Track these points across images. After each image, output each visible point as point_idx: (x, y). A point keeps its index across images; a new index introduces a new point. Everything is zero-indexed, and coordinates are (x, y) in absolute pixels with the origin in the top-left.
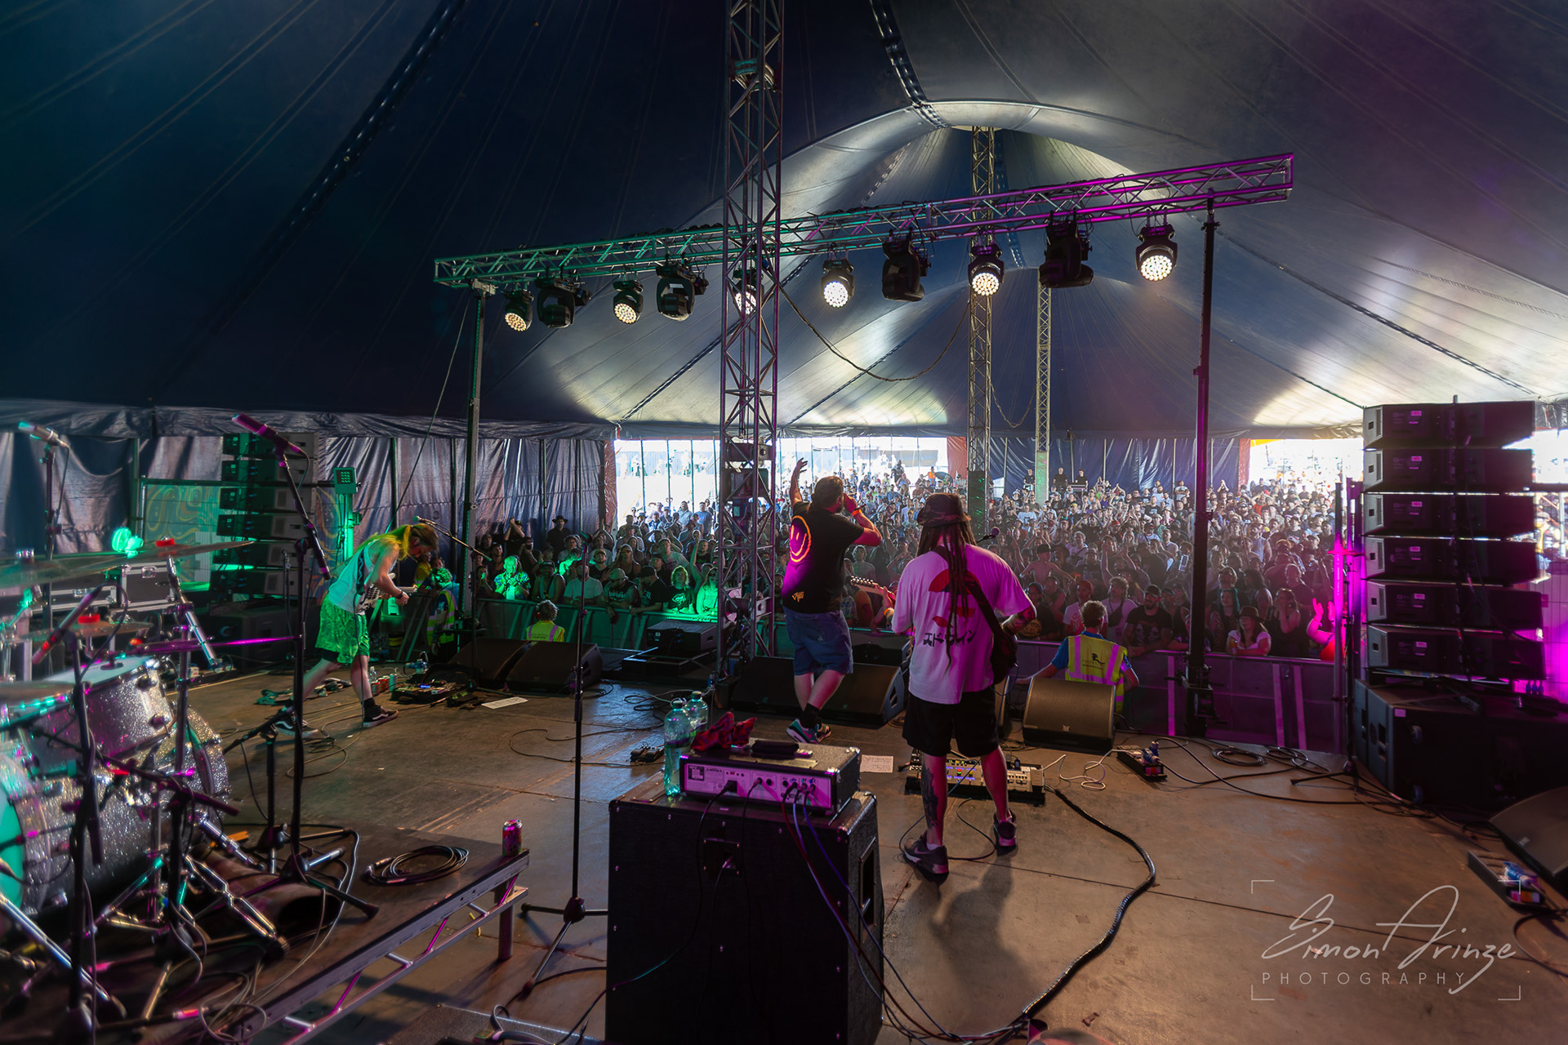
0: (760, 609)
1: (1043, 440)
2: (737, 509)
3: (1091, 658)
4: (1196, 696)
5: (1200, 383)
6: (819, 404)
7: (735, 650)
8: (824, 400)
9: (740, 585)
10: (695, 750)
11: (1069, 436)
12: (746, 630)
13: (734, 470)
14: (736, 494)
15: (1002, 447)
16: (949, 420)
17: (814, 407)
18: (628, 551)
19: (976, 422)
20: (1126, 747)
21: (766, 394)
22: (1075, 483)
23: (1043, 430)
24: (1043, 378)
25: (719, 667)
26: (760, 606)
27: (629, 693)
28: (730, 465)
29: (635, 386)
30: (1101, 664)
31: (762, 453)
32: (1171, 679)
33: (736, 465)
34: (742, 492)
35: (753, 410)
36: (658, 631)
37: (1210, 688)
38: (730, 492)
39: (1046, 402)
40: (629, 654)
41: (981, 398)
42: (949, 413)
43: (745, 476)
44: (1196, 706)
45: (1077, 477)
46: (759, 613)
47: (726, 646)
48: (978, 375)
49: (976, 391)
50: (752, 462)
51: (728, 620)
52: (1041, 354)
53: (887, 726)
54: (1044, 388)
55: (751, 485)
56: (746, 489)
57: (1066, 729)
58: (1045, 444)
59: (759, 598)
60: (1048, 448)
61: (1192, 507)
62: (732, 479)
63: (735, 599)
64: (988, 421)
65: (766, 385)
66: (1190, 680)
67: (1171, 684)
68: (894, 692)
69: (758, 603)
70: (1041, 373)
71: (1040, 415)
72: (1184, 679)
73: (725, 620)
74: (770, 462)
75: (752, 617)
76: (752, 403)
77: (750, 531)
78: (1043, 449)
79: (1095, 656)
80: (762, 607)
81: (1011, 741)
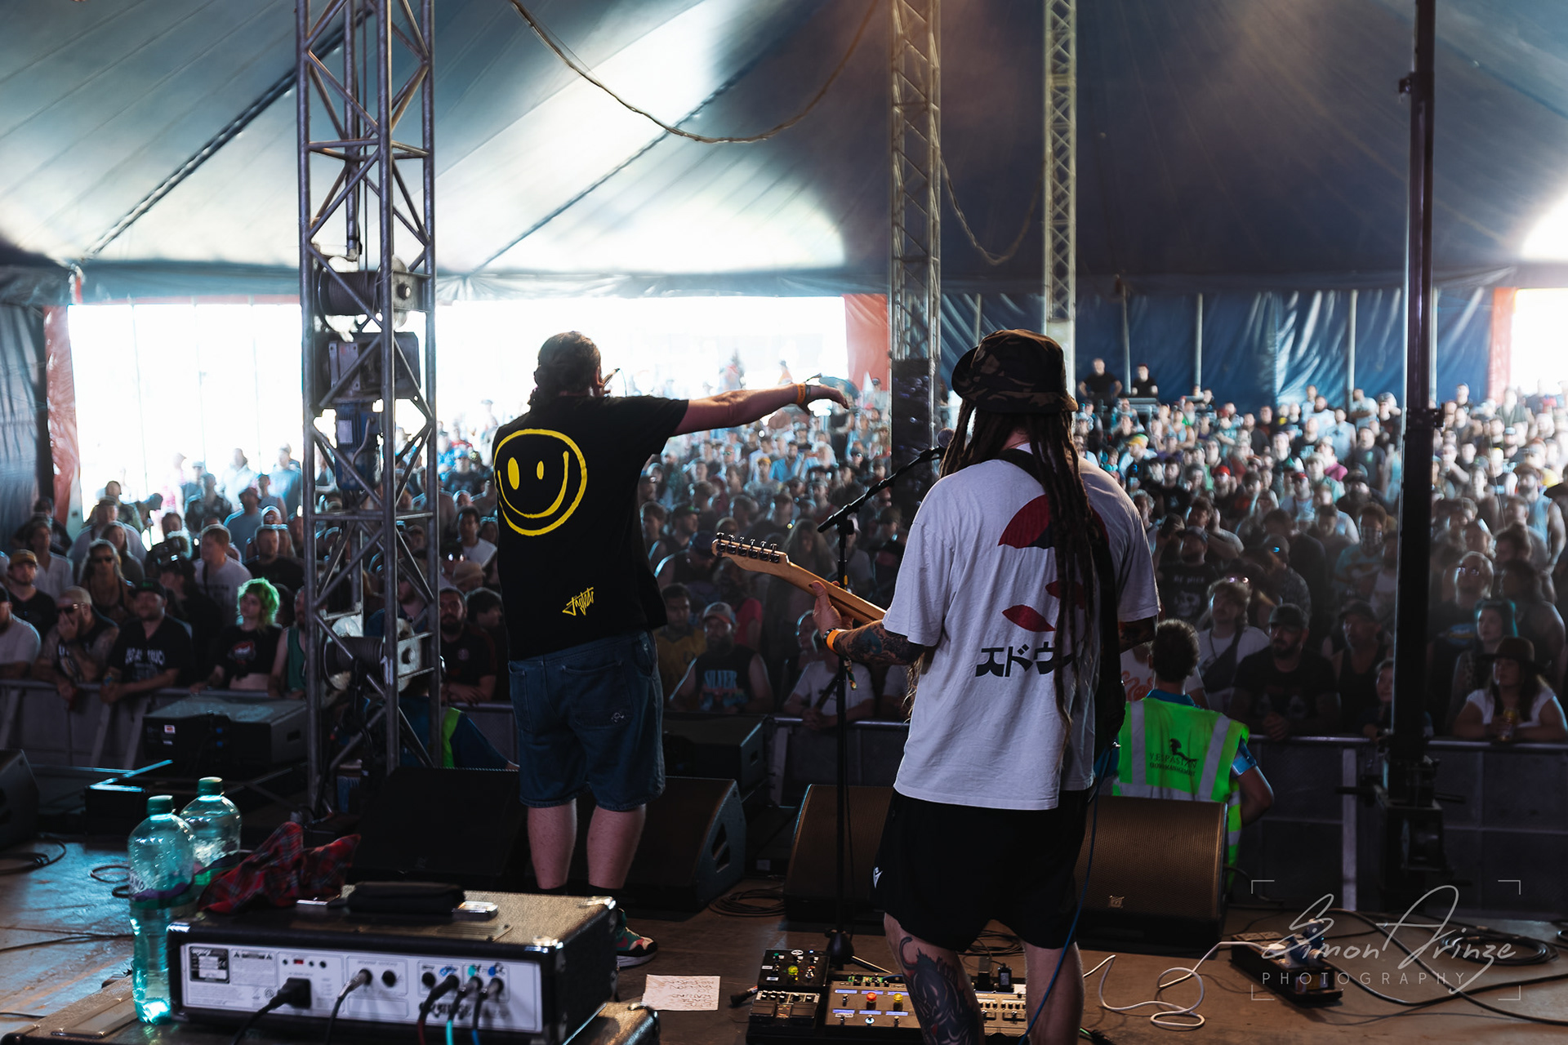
0: (406, 660)
1: (1060, 295)
2: (346, 427)
3: (1167, 750)
4: (1406, 826)
5: (1415, 112)
6: (548, 220)
7: (350, 757)
8: (559, 212)
9: (359, 606)
10: (207, 912)
11: (1118, 290)
12: (373, 711)
13: (335, 337)
14: (341, 391)
15: (969, 316)
16: (849, 256)
17: (536, 227)
18: (109, 559)
19: (907, 246)
20: (1252, 936)
21: (410, 155)
22: (1131, 396)
23: (1060, 271)
24: (1060, 152)
25: (314, 797)
26: (406, 653)
27: (101, 860)
28: (325, 324)
29: (112, 176)
30: (1190, 761)
31: (401, 290)
32: (1349, 791)
33: (343, 325)
34: (356, 385)
35: (379, 192)
36: (170, 722)
37: (1436, 806)
38: (327, 387)
39: (1066, 209)
40: (102, 778)
41: (918, 192)
42: (852, 238)
43: (363, 347)
44: (1405, 848)
45: (1136, 382)
46: (404, 669)
47: (328, 750)
48: (909, 136)
49: (907, 173)
50: (379, 317)
51: (331, 688)
52: (1054, 96)
53: (706, 914)
54: (1061, 176)
55: (378, 370)
56: (365, 380)
57: (1116, 902)
58: (1065, 305)
59: (404, 635)
60: (1072, 312)
61: (1393, 440)
62: (333, 355)
63: (348, 640)
64: (935, 244)
65: (405, 133)
66: (1392, 791)
67: (1350, 804)
68: (721, 835)
69: (401, 646)
70: (1055, 141)
71: (1054, 237)
72: (1378, 790)
73: (325, 687)
74: (422, 316)
75: (389, 678)
76: (373, 175)
77: (377, 478)
78: (1061, 316)
79: (1175, 745)
80: (413, 655)
81: (991, 935)
